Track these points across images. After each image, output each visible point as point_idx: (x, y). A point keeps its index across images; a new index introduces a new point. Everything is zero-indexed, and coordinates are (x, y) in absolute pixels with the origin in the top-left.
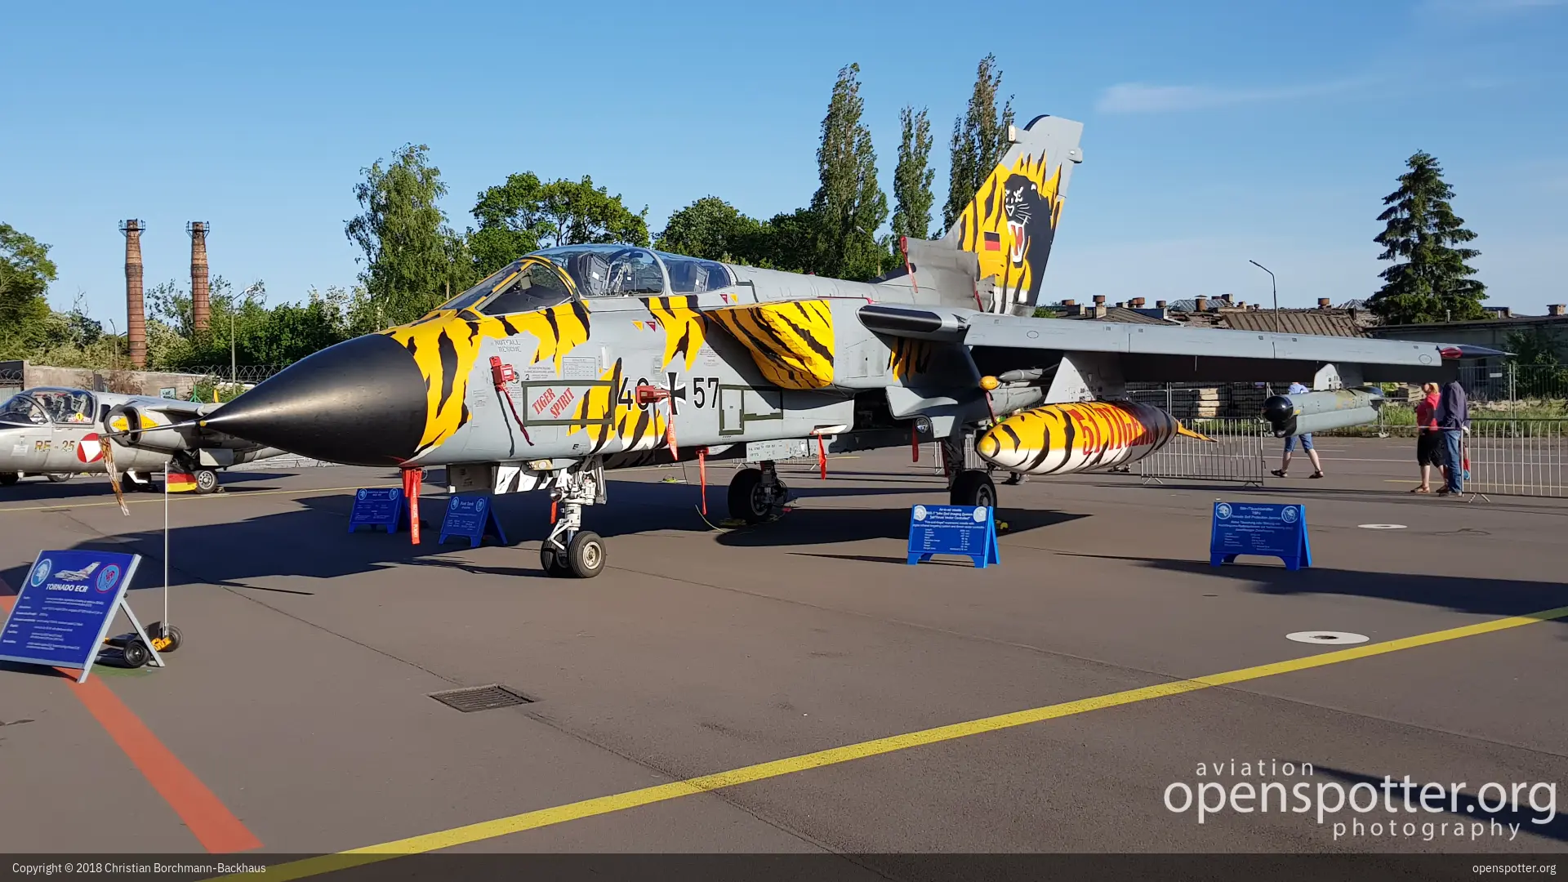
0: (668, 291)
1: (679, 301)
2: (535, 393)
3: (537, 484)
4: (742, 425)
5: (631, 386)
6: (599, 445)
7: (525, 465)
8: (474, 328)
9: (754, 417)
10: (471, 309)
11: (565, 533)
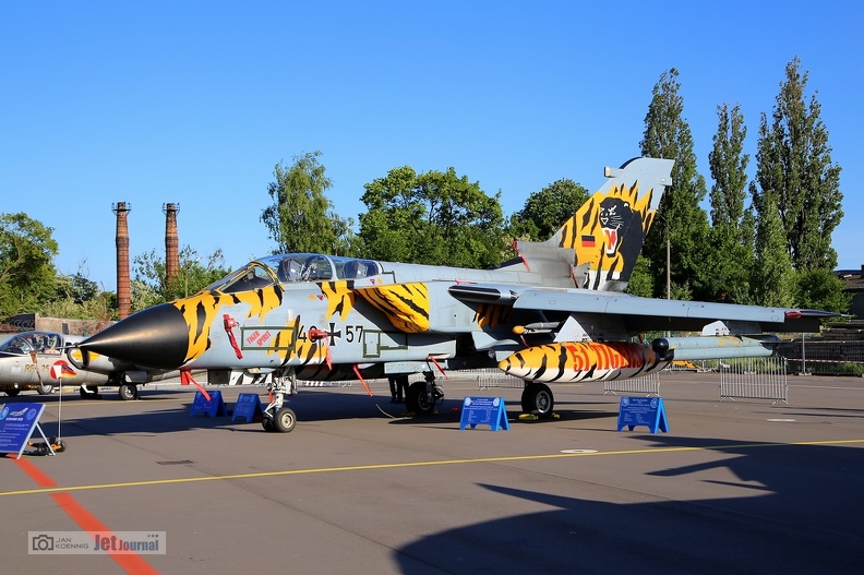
0: (335, 278)
1: (341, 284)
2: (248, 334)
3: (253, 382)
4: (379, 352)
5: (306, 331)
6: (286, 361)
7: (245, 370)
8: (217, 300)
9: (387, 348)
10: (217, 290)
11: (274, 408)
